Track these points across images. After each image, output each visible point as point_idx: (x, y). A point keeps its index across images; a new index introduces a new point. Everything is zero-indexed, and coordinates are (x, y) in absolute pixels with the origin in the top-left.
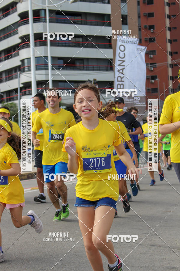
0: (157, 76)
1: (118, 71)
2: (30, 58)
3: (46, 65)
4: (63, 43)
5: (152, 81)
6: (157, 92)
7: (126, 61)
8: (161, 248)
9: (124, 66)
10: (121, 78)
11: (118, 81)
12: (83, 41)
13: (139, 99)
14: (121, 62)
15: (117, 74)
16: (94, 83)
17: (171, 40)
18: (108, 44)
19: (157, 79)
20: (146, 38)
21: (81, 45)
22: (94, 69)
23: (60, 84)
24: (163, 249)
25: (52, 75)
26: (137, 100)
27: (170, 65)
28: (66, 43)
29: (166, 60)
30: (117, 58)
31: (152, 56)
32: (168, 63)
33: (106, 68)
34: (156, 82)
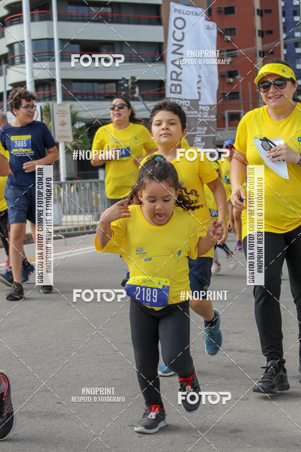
0: (239, 73)
1: (173, 62)
2: (23, 42)
3: (50, 54)
4: (79, 15)
5: (229, 80)
6: (238, 98)
7: (185, 46)
8: (245, 354)
9: (182, 54)
10: (178, 75)
11: (172, 79)
12: (112, 13)
13: (207, 109)
14: (178, 47)
15: (171, 68)
16: (132, 84)
17: (261, 11)
18: (156, 17)
19: (238, 77)
20: (219, 8)
21: (110, 20)
22: (132, 59)
23: (75, 85)
24: (247, 356)
25: (61, 69)
26: (205, 111)
27: (260, 52)
28: (85, 15)
29: (253, 44)
30: (171, 41)
31: (229, 38)
32: (256, 49)
33: (152, 58)
34: (236, 82)
